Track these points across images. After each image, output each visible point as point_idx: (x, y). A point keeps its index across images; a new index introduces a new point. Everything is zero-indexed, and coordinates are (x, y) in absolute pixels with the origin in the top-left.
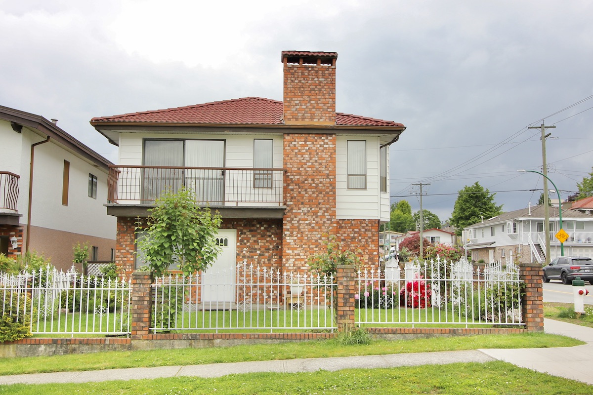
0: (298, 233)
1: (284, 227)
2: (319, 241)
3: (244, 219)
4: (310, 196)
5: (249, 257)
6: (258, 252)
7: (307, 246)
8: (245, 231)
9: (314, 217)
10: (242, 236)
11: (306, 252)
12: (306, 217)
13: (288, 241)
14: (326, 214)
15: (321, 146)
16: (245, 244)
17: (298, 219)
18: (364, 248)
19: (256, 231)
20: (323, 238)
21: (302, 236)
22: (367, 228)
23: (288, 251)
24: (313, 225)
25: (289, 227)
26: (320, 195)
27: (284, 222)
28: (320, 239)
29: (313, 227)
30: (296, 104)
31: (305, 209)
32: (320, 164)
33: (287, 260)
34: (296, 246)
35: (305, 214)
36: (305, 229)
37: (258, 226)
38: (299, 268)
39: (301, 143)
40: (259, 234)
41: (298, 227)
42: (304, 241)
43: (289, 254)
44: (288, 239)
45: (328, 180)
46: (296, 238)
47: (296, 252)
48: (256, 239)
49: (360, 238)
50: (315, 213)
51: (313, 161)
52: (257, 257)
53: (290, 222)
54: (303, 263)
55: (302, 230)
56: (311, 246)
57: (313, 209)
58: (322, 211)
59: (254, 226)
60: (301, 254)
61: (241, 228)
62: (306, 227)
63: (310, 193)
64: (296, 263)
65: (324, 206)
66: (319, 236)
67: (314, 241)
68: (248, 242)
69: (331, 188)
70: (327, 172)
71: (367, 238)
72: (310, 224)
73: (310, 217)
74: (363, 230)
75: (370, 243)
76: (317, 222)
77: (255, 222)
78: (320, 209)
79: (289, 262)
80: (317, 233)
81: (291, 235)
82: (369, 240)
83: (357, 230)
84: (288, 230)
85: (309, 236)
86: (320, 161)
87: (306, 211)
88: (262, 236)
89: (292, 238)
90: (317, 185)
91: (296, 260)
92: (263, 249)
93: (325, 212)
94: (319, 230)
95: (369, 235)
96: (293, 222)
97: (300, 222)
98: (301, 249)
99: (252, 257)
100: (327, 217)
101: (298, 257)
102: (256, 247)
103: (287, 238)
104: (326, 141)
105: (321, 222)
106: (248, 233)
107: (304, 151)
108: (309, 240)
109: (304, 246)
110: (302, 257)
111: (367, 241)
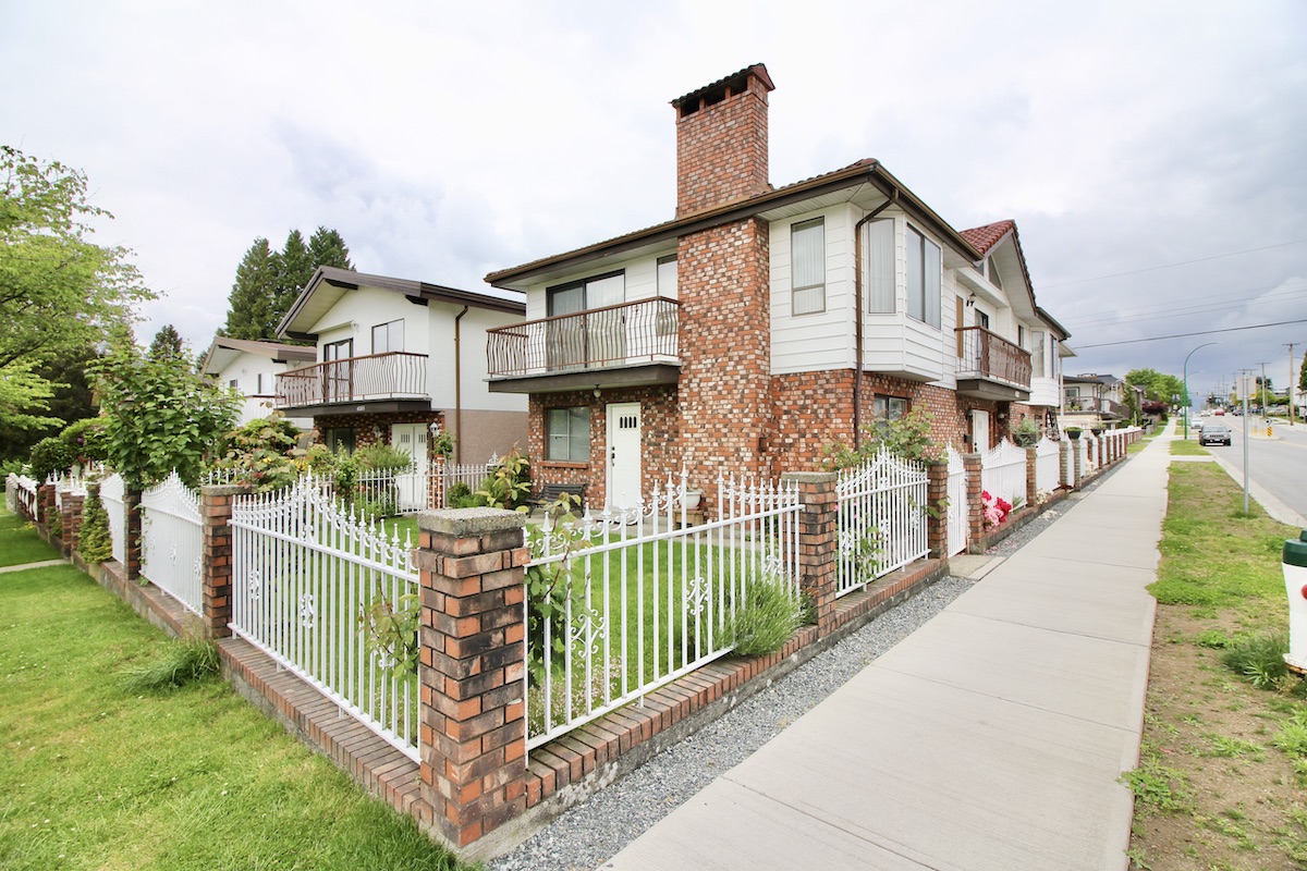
0: (698, 404)
1: (680, 395)
2: (730, 416)
3: (649, 386)
4: (715, 338)
5: (655, 444)
6: (666, 436)
7: (711, 426)
8: (649, 404)
9: (721, 374)
10: (647, 412)
11: (711, 435)
12: (709, 375)
13: (685, 418)
14: (739, 367)
15: (731, 245)
16: (650, 424)
17: (698, 380)
18: (822, 426)
19: (662, 403)
20: (735, 411)
21: (704, 409)
22: (827, 386)
23: (685, 435)
24: (720, 388)
25: (686, 395)
26: (730, 334)
27: (680, 386)
28: (731, 412)
29: (720, 392)
30: (695, 182)
31: (709, 361)
32: (730, 278)
33: (685, 450)
34: (695, 426)
35: (708, 371)
36: (708, 396)
37: (665, 395)
38: (701, 463)
39: (700, 248)
40: (667, 407)
41: (699, 393)
42: (707, 417)
43: (687, 440)
44: (686, 415)
45: (742, 304)
46: (695, 412)
47: (696, 435)
48: (662, 415)
49: (815, 406)
50: (723, 369)
51: (719, 276)
52: (664, 444)
53: (687, 386)
54: (706, 454)
55: (704, 398)
56: (718, 426)
57: (720, 360)
58: (732, 363)
59: (660, 395)
60: (703, 440)
61: (646, 400)
62: (710, 393)
63: (715, 332)
64: (697, 454)
65: (736, 353)
66: (729, 406)
67: (721, 416)
68: (654, 420)
69: (746, 318)
70: (740, 290)
71: (827, 406)
72: (714, 388)
73: (715, 374)
74: (820, 392)
75: (833, 416)
76: (726, 383)
77: (661, 391)
78: (731, 359)
79: (687, 453)
80: (726, 402)
81: (690, 408)
82: (832, 411)
83: (809, 392)
84: (685, 400)
85: (714, 407)
86: (730, 274)
87: (709, 366)
88: (670, 411)
89: (690, 412)
90: (726, 317)
91: (696, 450)
92: (671, 432)
93: (737, 363)
94: (730, 397)
95: (832, 401)
96: (692, 385)
97: (702, 385)
98: (703, 430)
99: (659, 444)
100: (741, 372)
101: (699, 444)
102: (663, 428)
103: (685, 413)
104: (738, 234)
105: (732, 382)
106: (653, 408)
107: (706, 260)
108: (714, 415)
109: (707, 426)
110: (705, 445)
111: (827, 411)
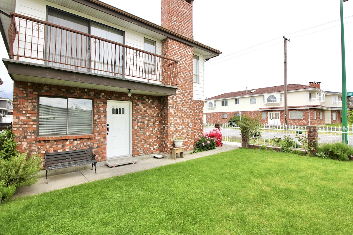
0: (176, 106)
1: (169, 102)
2: (186, 112)
3: (138, 95)
4: (182, 83)
5: (141, 122)
6: (147, 118)
7: (180, 115)
8: (138, 103)
9: (184, 96)
10: (137, 107)
11: (180, 118)
12: (180, 96)
13: (171, 111)
14: (189, 95)
15: (187, 52)
16: (139, 112)
17: (176, 97)
19: (145, 103)
20: (188, 110)
21: (178, 108)
23: (171, 118)
24: (183, 101)
25: (171, 102)
26: (186, 83)
27: (169, 98)
28: (187, 111)
29: (183, 103)
30: (175, 21)
31: (179, 91)
32: (186, 64)
33: (171, 124)
34: (175, 115)
35: (179, 95)
36: (179, 104)
37: (147, 100)
38: (177, 129)
39: (177, 47)
40: (147, 106)
41: (176, 102)
42: (179, 111)
43: (172, 120)
44: (171, 110)
45: (190, 74)
46: (175, 109)
47: (175, 118)
48: (145, 109)
51: (183, 61)
52: (146, 122)
53: (172, 99)
54: (178, 125)
55: (178, 104)
56: (183, 115)
57: (183, 91)
58: (187, 93)
59: (144, 100)
60: (178, 120)
61: (136, 101)
62: (180, 103)
63: (182, 81)
64: (175, 125)
65: (188, 90)
66: (186, 108)
67: (183, 112)
68: (141, 111)
69: (191, 79)
70: (189, 69)
72: (181, 101)
73: (182, 96)
74: (198, 106)
76: (185, 100)
77: (145, 98)
78: (187, 92)
79: (172, 125)
80: (185, 107)
81: (173, 107)
82: (200, 112)
83: (195, 106)
84: (171, 104)
85: (181, 108)
86: (186, 62)
87: (180, 93)
89: (173, 109)
90: (185, 77)
91: (175, 124)
93: (189, 94)
94: (186, 105)
95: (200, 109)
96: (173, 99)
97: (177, 99)
98: (177, 116)
99: (144, 122)
100: (190, 97)
101: (176, 122)
102: (146, 115)
103: (171, 109)
104: (189, 50)
105: (187, 100)
106: (140, 105)
107: (178, 53)
108: (181, 111)
109: (179, 115)
110: (178, 122)
